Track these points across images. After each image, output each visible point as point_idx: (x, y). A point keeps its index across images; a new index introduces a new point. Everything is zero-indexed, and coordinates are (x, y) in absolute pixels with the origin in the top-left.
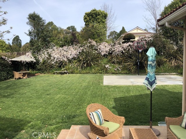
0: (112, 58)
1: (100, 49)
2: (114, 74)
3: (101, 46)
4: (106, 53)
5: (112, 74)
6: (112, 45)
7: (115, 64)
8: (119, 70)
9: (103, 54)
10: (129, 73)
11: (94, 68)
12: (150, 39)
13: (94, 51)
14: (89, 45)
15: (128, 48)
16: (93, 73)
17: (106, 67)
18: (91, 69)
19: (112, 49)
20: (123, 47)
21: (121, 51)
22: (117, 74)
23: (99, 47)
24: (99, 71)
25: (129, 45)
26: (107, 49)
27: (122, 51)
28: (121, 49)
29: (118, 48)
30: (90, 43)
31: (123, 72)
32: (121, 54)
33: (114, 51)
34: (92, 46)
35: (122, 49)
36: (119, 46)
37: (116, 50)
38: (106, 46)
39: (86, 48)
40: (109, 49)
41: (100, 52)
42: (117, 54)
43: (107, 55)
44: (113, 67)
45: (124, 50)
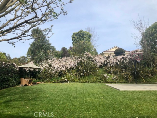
0: (108, 68)
1: (96, 61)
2: (112, 83)
3: (96, 58)
4: (101, 64)
5: (111, 83)
6: (106, 57)
7: (111, 73)
8: (116, 79)
9: (98, 65)
10: (126, 82)
11: (92, 77)
12: (142, 52)
13: (91, 62)
14: (86, 56)
15: (122, 60)
16: (92, 82)
17: (105, 76)
18: (90, 78)
19: (106, 61)
20: (117, 59)
21: (115, 63)
22: (115, 83)
23: (95, 59)
24: (98, 80)
25: (122, 57)
26: (103, 61)
27: (117, 63)
28: (115, 61)
29: (113, 59)
30: (87, 54)
31: (120, 81)
32: (116, 65)
33: (109, 62)
34: (89, 58)
35: (117, 61)
36: (114, 58)
37: (111, 61)
38: (101, 58)
39: (83, 59)
40: (104, 60)
41: (96, 63)
42: (112, 65)
43: (102, 66)
44: (110, 76)
45: (119, 61)
